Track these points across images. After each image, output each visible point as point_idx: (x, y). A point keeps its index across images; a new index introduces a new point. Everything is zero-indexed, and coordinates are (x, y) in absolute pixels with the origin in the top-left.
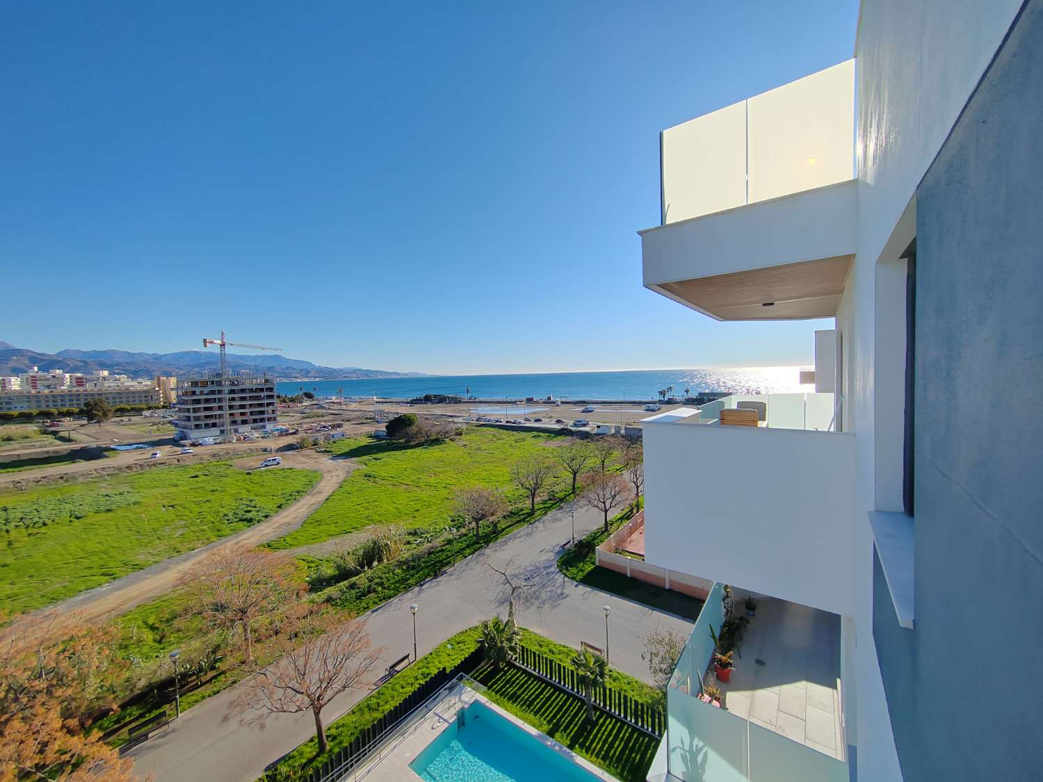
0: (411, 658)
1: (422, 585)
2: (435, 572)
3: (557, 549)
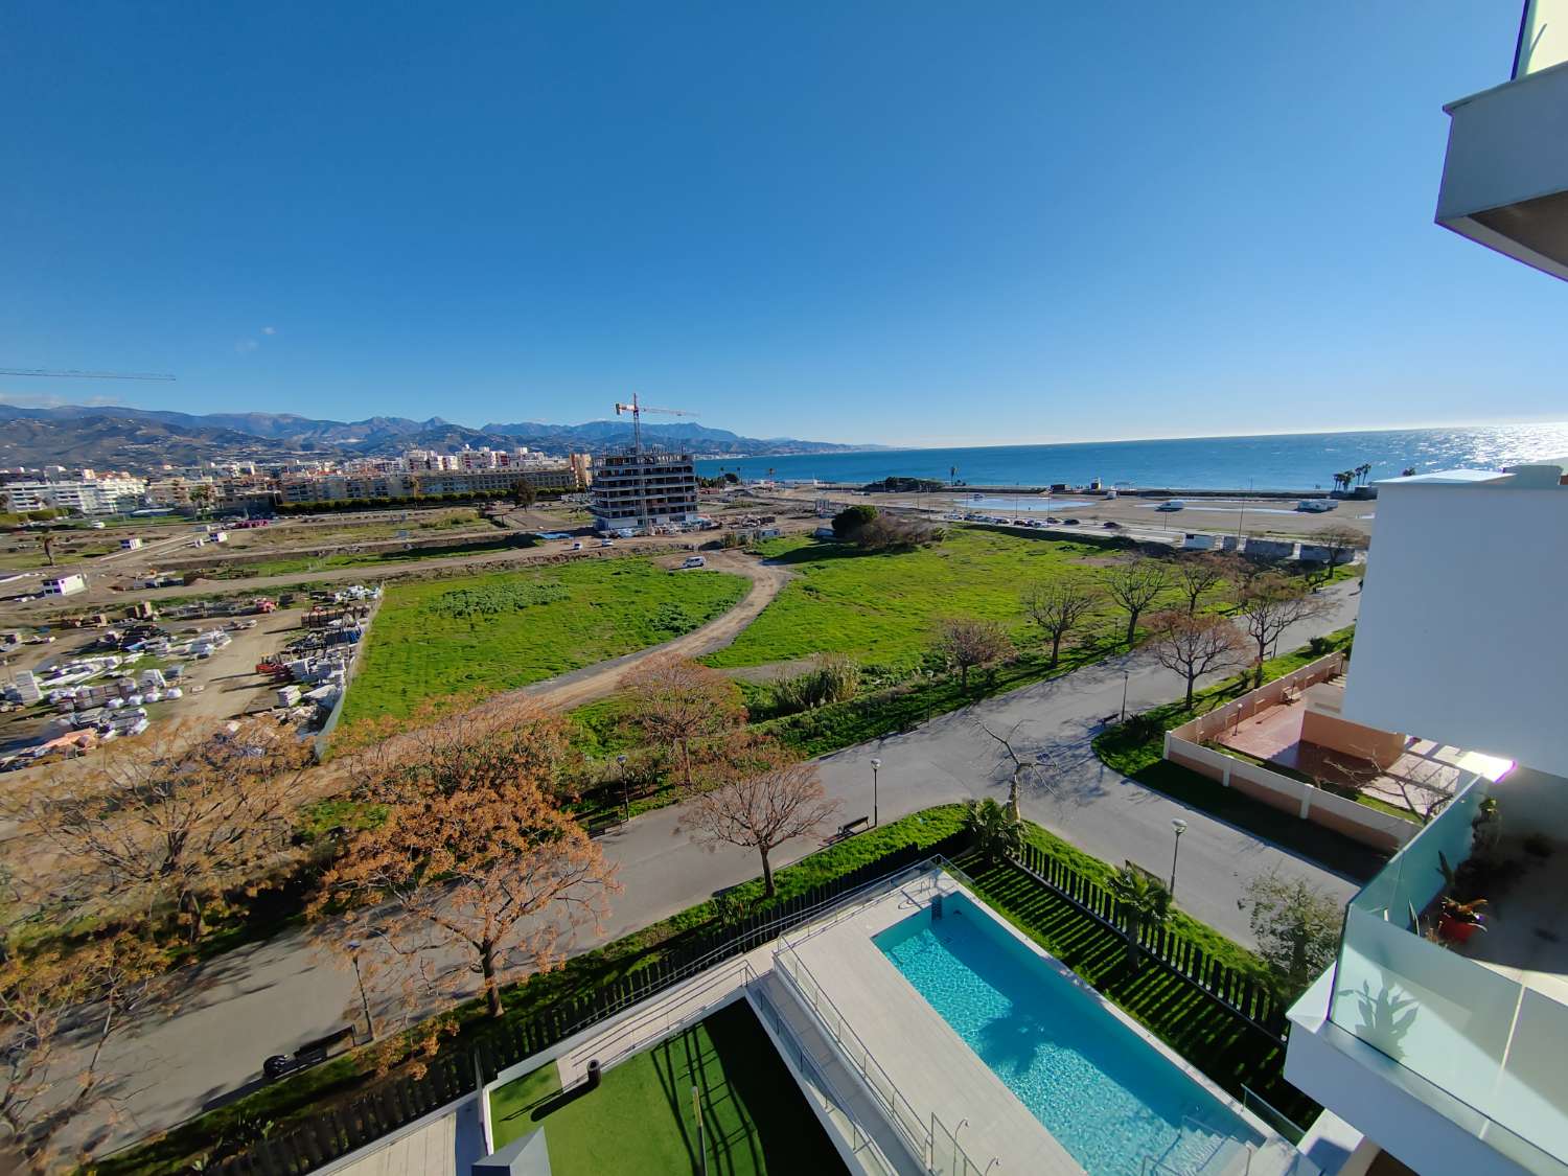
0: (871, 822)
1: (883, 739)
2: (901, 726)
3: (1093, 723)
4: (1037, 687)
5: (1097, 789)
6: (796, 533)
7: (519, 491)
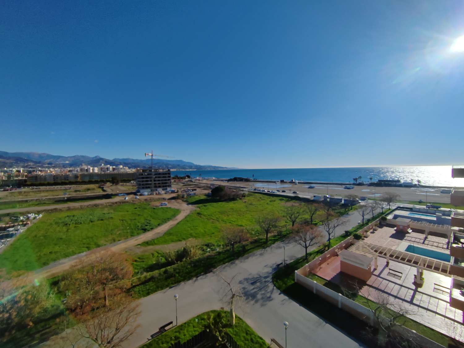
0: (174, 324)
1: (197, 277)
3: (275, 266)
4: (259, 251)
5: (270, 297)
6: (201, 194)
7: (115, 179)
